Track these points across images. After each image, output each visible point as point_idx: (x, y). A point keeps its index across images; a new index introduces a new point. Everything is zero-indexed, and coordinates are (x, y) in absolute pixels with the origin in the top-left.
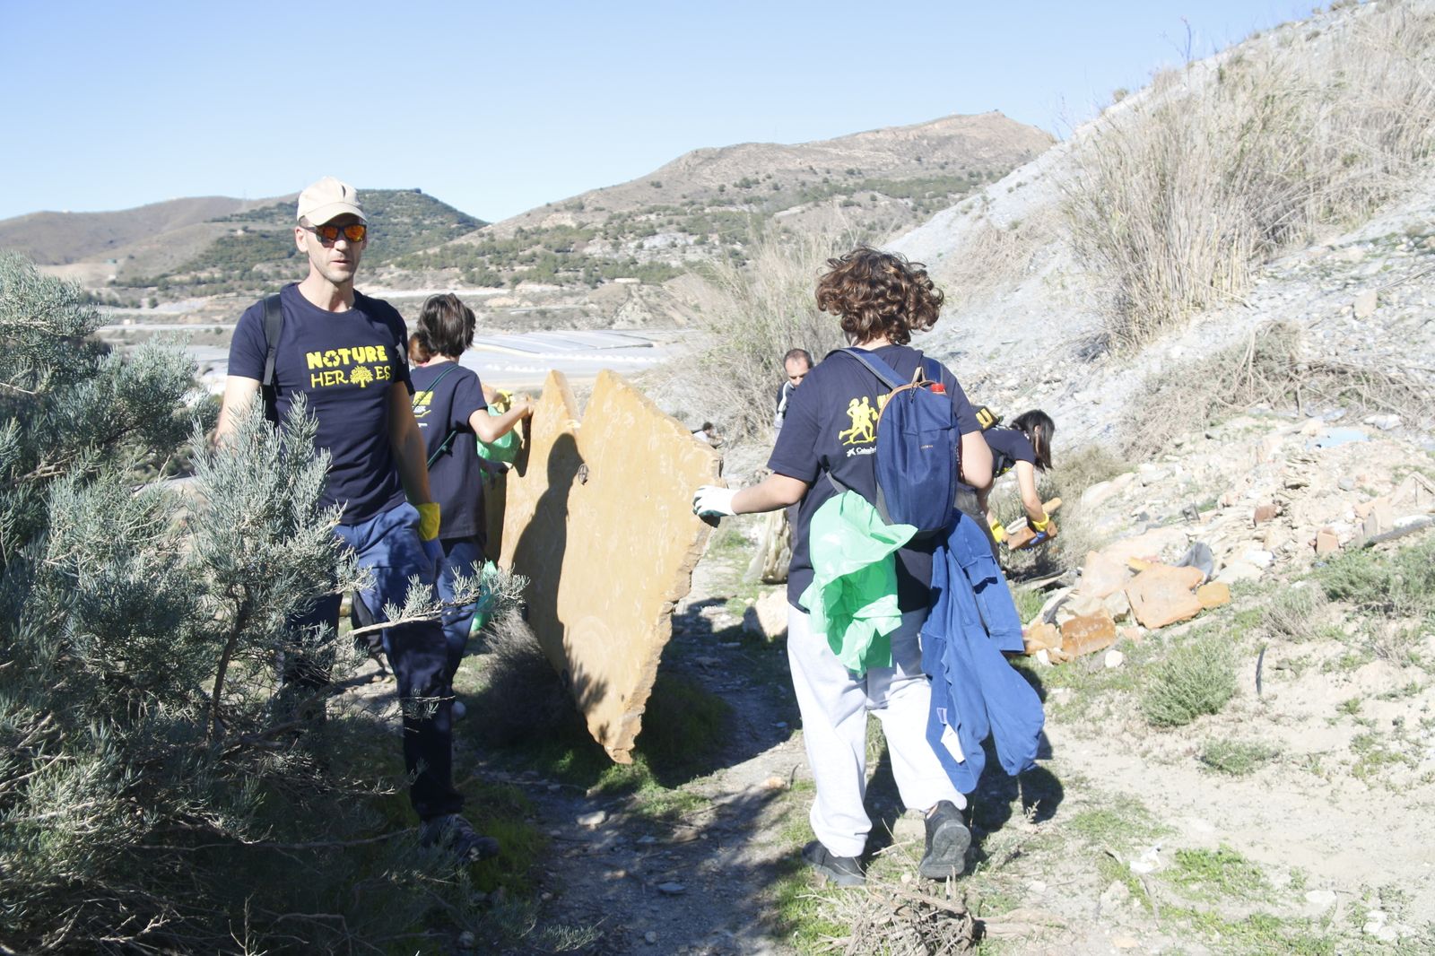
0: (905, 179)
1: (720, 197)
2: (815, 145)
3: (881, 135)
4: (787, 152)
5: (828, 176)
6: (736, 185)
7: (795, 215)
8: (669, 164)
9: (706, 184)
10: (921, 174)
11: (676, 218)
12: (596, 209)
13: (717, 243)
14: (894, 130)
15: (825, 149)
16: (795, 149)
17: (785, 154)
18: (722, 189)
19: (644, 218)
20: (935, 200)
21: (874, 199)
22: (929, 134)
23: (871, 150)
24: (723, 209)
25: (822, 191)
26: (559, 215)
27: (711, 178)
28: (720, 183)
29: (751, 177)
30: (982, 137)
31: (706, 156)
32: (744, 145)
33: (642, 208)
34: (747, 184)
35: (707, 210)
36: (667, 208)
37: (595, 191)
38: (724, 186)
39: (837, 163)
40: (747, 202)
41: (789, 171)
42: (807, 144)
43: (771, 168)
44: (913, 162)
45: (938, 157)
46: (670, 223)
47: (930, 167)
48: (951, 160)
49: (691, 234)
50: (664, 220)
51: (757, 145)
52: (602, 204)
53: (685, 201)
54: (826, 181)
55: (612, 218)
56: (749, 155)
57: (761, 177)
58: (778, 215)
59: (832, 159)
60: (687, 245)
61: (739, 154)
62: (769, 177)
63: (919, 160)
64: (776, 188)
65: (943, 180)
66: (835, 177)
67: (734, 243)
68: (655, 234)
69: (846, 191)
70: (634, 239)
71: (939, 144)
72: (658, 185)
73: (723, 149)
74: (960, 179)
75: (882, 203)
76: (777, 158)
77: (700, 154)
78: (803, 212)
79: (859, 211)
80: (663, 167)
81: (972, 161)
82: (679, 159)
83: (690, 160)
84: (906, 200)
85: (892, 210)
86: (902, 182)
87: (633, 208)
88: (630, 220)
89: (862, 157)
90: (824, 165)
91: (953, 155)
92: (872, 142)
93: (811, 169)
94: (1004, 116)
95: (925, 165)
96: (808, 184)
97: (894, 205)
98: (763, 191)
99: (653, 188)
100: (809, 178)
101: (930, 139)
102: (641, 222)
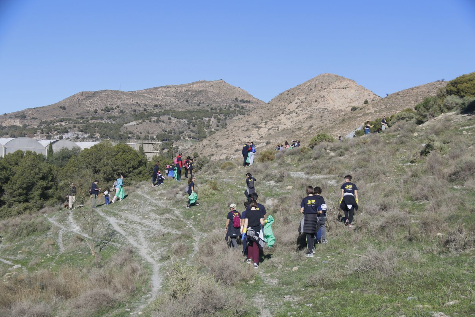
0: (183, 110)
1: (95, 115)
2: (139, 93)
3: (169, 89)
4: (125, 95)
5: (146, 107)
6: (102, 110)
7: (134, 125)
8: (69, 98)
9: (88, 109)
10: (189, 108)
11: (77, 125)
12: (33, 118)
13: (99, 137)
14: (175, 87)
15: (144, 95)
16: (130, 94)
17: (125, 96)
18: (96, 112)
19: (58, 124)
20: (197, 121)
21: (170, 119)
22: (191, 89)
23: (165, 96)
24: (98, 121)
25: (144, 114)
26: (12, 120)
27: (90, 106)
28: (95, 109)
29: (110, 107)
30: (216, 92)
31: (87, 95)
32: (105, 91)
33: (57, 119)
34: (107, 110)
35: (90, 122)
36: (70, 120)
37: (31, 109)
38: (97, 110)
39: (149, 101)
40: (109, 118)
41: (128, 104)
42: (135, 92)
43: (119, 103)
44: (185, 102)
45: (196, 100)
46: (74, 127)
47: (193, 105)
48: (202, 102)
49: (86, 133)
50: (71, 125)
51: (112, 91)
52: (36, 116)
53: (78, 116)
54: (145, 110)
55: (42, 123)
56: (108, 96)
57: (114, 106)
58: (126, 125)
59: (147, 100)
60: (85, 138)
61: (103, 95)
62: (118, 107)
63: (187, 101)
64: (122, 112)
65: (200, 111)
66: (149, 108)
67: (107, 138)
68: (67, 132)
69: (156, 115)
70: (57, 134)
71: (196, 94)
72: (64, 108)
73: (95, 92)
74: (207, 111)
75: (174, 121)
76: (121, 98)
77: (84, 94)
78: (138, 124)
79: (164, 124)
80: (65, 99)
81: (211, 102)
82: (74, 96)
83: (79, 97)
84: (184, 120)
85: (178, 124)
86: (181, 111)
87: (52, 119)
88: (51, 125)
89: (161, 99)
90: (143, 102)
91: (203, 100)
92: (166, 92)
93: (137, 103)
94: (225, 82)
95: (190, 103)
96: (137, 111)
97: (179, 122)
98: (116, 113)
99: (61, 109)
100: (137, 108)
101: (192, 92)
102: (57, 126)
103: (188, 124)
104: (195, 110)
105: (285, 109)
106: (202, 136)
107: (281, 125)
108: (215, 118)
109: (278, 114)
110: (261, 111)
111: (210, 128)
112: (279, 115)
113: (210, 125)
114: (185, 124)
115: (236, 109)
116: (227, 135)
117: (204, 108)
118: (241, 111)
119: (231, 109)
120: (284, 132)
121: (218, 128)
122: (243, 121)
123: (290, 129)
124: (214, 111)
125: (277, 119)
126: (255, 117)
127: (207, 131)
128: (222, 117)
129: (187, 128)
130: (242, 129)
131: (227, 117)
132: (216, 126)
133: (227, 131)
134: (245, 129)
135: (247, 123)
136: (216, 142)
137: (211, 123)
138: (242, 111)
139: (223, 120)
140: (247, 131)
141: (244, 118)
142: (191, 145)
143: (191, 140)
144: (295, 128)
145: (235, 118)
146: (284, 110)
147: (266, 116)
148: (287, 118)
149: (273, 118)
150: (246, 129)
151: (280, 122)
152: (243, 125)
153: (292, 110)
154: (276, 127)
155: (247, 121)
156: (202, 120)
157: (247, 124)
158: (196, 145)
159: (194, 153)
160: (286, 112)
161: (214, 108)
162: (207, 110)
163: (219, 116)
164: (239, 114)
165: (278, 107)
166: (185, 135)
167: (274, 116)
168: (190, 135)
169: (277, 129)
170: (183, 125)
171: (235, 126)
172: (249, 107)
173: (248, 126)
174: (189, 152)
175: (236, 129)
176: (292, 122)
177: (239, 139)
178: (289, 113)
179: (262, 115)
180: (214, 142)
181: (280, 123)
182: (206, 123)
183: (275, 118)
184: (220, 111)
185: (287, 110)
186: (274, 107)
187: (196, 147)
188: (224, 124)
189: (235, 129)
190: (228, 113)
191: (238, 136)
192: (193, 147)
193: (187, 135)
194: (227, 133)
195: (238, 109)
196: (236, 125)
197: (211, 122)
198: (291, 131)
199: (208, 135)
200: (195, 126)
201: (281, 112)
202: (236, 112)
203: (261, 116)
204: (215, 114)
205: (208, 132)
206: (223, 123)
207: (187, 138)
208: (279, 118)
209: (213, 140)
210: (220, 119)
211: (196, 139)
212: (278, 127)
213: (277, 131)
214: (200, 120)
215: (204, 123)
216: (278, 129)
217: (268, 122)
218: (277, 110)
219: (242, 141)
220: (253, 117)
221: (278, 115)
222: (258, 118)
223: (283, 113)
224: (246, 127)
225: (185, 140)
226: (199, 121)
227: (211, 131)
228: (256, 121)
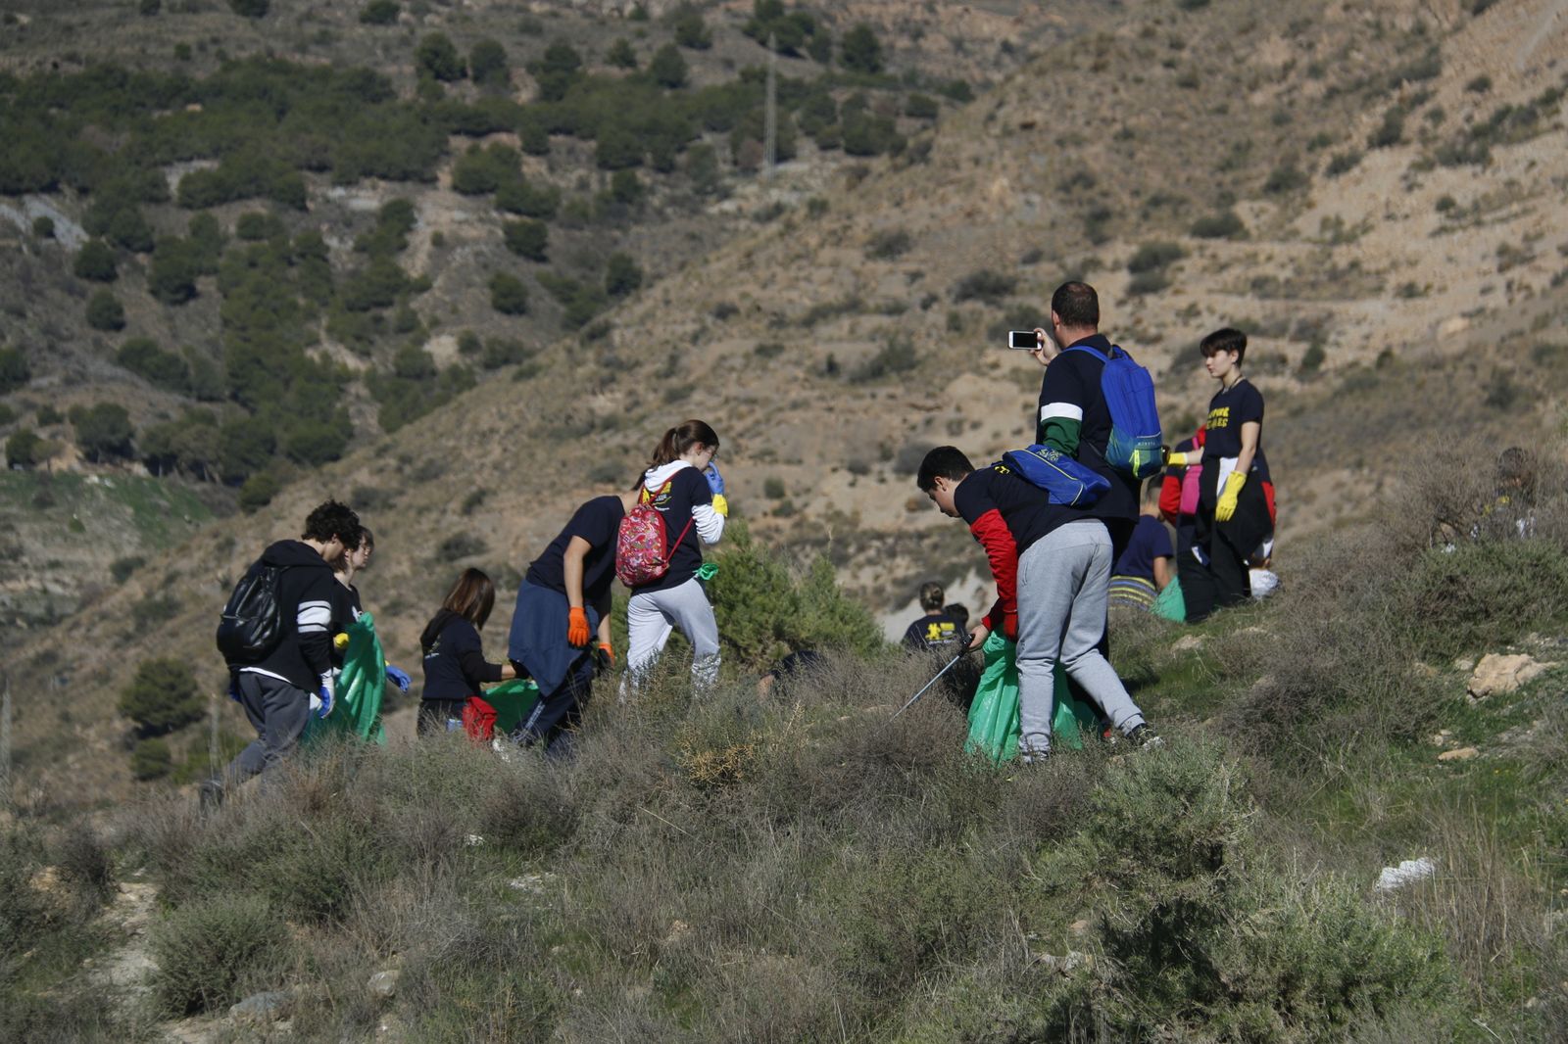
103: (96, 267)
104: (202, 72)
105: (1429, 71)
106: (284, 439)
107: (1353, 309)
108: (470, 186)
109: (1323, 141)
110: (1082, 103)
111: (408, 325)
112: (1339, 167)
113: (399, 286)
114: (52, 260)
115: (761, 76)
116: (610, 424)
117: (324, 39)
118: (840, 96)
119: (705, 75)
120: (1378, 405)
121: (507, 328)
122: (838, 239)
123: (1469, 357)
124: (466, 94)
125: (1308, 224)
126: (998, 185)
127: (352, 362)
128: (567, 181)
129: (73, 316)
130: (821, 351)
131: (643, 177)
132: (486, 296)
133: (614, 370)
134: (852, 353)
135: (882, 266)
136: (454, 524)
137: (416, 262)
138: (858, 103)
139: (578, 218)
140: (875, 372)
141: (852, 201)
142: (128, 553)
143: (129, 492)
144: (1542, 353)
145: (750, 195)
146: (1410, 88)
147: (1156, 181)
148: (1445, 205)
149: (1243, 210)
150: (874, 349)
151: (1342, 256)
152: (832, 295)
153: (1520, 98)
154: (1280, 331)
155: (890, 246)
156: (290, 217)
157: (889, 281)
158: (184, 564)
159: (145, 674)
160: (1437, 116)
161: (463, 53)
162: (369, 77)
163: (533, 167)
164: (806, 146)
165: (1323, 50)
166: (48, 417)
167: (1262, 172)
168: (114, 414)
169: (1296, 352)
170: (26, 278)
171: (724, 312)
172: (958, 45)
173: (896, 309)
174: (71, 651)
175: (735, 343)
176: (1507, 257)
177: (774, 490)
178: (1479, 133)
179: (1096, 156)
180: (426, 525)
181: (1346, 280)
182: (339, 247)
183: (1271, 208)
184: (550, 93)
185: (1449, 91)
186: (1274, 52)
187: (180, 590)
188: (602, 280)
189: (716, 349)
190: (652, 129)
191: (756, 445)
192: (135, 588)
193: (77, 415)
194: (604, 404)
195: (805, 69)
196: (732, 296)
197: (421, 239)
198: (1471, 391)
199: (367, 418)
200: (191, 293)
201: (1369, 121)
202: (771, 109)
203: (1086, 180)
204: (476, 126)
205: (371, 379)
206: (583, 261)
207: (68, 461)
208: (1334, 199)
209: (416, 496)
210: (541, 208)
211: (198, 469)
212: (1313, 333)
213: (1295, 387)
214: (259, 207)
215: (314, 251)
216: (1314, 359)
217: (1176, 254)
218: (1313, 88)
219: (815, 510)
220: (970, 186)
221: (1325, 160)
222: (1045, 208)
223: (1388, 137)
224: (869, 322)
225: (46, 479)
226: (251, 228)
227: (417, 371)
228: (1015, 246)
